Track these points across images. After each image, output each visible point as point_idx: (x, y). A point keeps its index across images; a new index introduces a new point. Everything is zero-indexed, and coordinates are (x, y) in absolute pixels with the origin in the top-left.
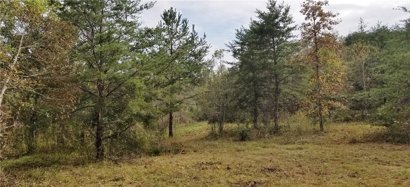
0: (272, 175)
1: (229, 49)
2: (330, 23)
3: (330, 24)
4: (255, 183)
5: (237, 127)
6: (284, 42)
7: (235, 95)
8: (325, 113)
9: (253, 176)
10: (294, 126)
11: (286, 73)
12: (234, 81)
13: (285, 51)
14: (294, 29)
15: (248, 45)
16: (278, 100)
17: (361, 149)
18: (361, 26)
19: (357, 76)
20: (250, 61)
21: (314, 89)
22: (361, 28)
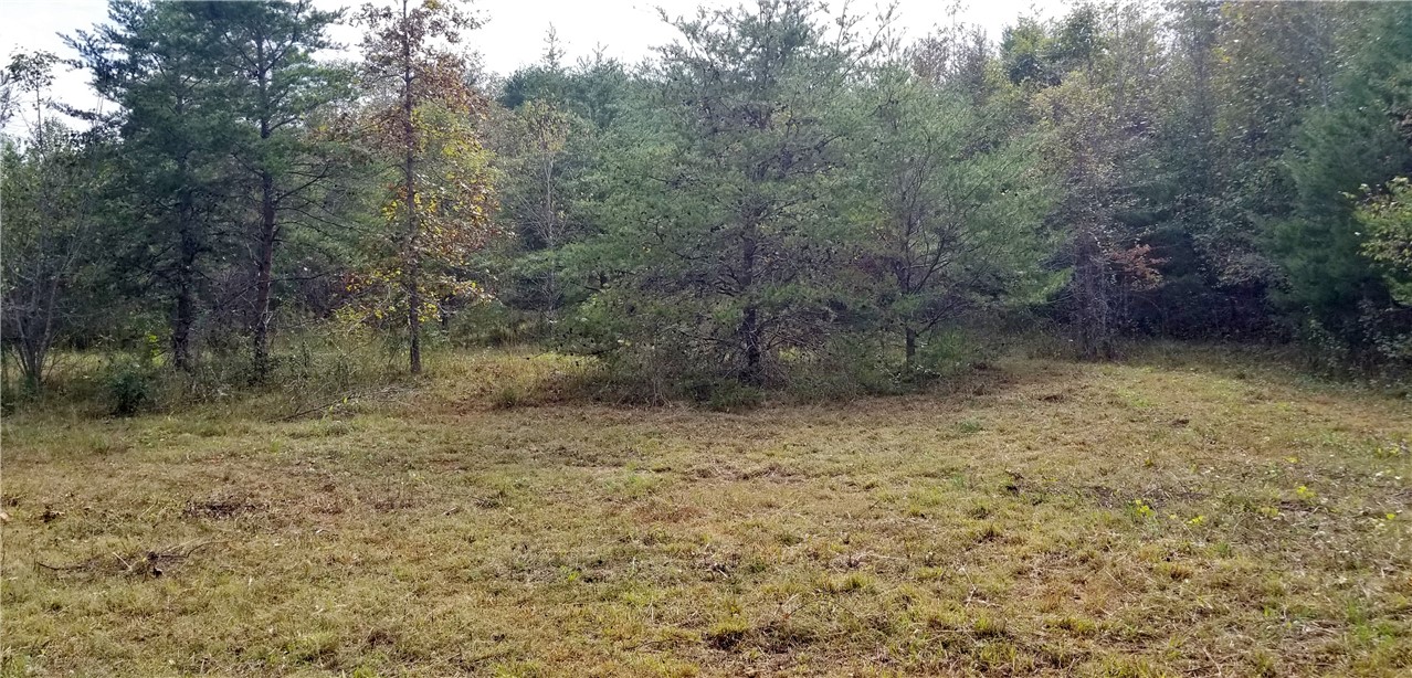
0: (224, 524)
1: (76, 55)
2: (454, 20)
3: (453, 23)
4: (153, 557)
5: (106, 363)
6: (298, 59)
7: (98, 241)
8: (430, 315)
9: (147, 536)
10: (322, 359)
11: (304, 174)
12: (96, 187)
13: (300, 92)
14: (337, 20)
15: (158, 52)
16: (273, 266)
17: (525, 424)
18: (552, 50)
19: (531, 203)
20: (166, 112)
21: (397, 234)
22: (551, 56)
